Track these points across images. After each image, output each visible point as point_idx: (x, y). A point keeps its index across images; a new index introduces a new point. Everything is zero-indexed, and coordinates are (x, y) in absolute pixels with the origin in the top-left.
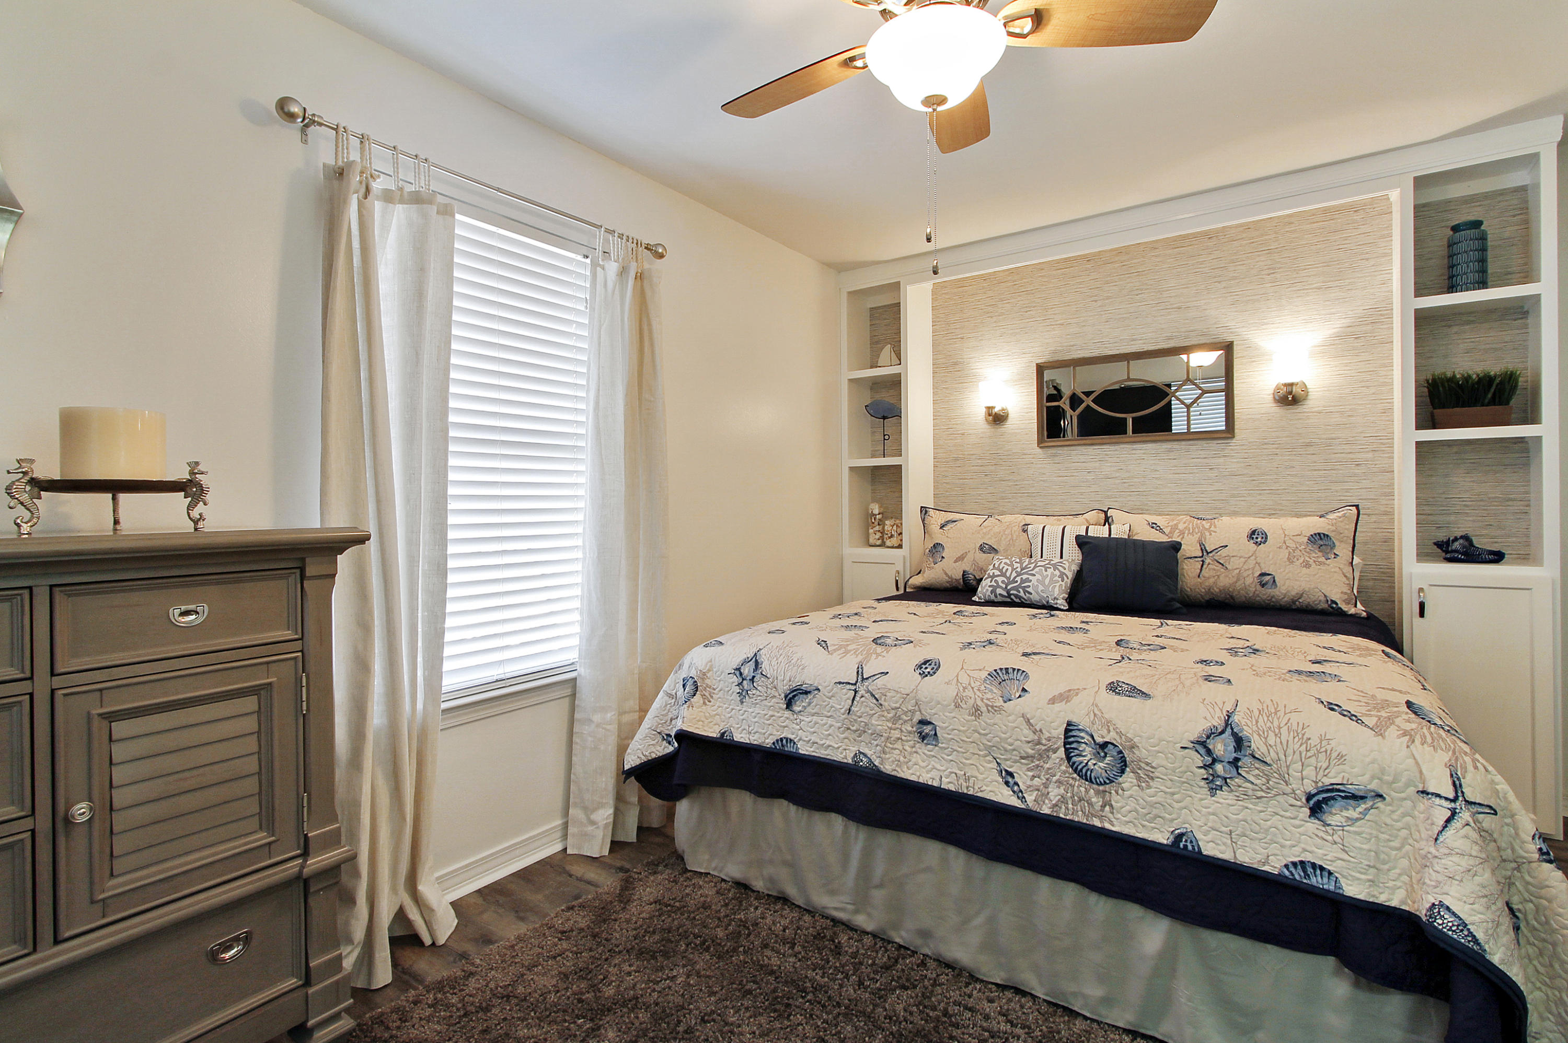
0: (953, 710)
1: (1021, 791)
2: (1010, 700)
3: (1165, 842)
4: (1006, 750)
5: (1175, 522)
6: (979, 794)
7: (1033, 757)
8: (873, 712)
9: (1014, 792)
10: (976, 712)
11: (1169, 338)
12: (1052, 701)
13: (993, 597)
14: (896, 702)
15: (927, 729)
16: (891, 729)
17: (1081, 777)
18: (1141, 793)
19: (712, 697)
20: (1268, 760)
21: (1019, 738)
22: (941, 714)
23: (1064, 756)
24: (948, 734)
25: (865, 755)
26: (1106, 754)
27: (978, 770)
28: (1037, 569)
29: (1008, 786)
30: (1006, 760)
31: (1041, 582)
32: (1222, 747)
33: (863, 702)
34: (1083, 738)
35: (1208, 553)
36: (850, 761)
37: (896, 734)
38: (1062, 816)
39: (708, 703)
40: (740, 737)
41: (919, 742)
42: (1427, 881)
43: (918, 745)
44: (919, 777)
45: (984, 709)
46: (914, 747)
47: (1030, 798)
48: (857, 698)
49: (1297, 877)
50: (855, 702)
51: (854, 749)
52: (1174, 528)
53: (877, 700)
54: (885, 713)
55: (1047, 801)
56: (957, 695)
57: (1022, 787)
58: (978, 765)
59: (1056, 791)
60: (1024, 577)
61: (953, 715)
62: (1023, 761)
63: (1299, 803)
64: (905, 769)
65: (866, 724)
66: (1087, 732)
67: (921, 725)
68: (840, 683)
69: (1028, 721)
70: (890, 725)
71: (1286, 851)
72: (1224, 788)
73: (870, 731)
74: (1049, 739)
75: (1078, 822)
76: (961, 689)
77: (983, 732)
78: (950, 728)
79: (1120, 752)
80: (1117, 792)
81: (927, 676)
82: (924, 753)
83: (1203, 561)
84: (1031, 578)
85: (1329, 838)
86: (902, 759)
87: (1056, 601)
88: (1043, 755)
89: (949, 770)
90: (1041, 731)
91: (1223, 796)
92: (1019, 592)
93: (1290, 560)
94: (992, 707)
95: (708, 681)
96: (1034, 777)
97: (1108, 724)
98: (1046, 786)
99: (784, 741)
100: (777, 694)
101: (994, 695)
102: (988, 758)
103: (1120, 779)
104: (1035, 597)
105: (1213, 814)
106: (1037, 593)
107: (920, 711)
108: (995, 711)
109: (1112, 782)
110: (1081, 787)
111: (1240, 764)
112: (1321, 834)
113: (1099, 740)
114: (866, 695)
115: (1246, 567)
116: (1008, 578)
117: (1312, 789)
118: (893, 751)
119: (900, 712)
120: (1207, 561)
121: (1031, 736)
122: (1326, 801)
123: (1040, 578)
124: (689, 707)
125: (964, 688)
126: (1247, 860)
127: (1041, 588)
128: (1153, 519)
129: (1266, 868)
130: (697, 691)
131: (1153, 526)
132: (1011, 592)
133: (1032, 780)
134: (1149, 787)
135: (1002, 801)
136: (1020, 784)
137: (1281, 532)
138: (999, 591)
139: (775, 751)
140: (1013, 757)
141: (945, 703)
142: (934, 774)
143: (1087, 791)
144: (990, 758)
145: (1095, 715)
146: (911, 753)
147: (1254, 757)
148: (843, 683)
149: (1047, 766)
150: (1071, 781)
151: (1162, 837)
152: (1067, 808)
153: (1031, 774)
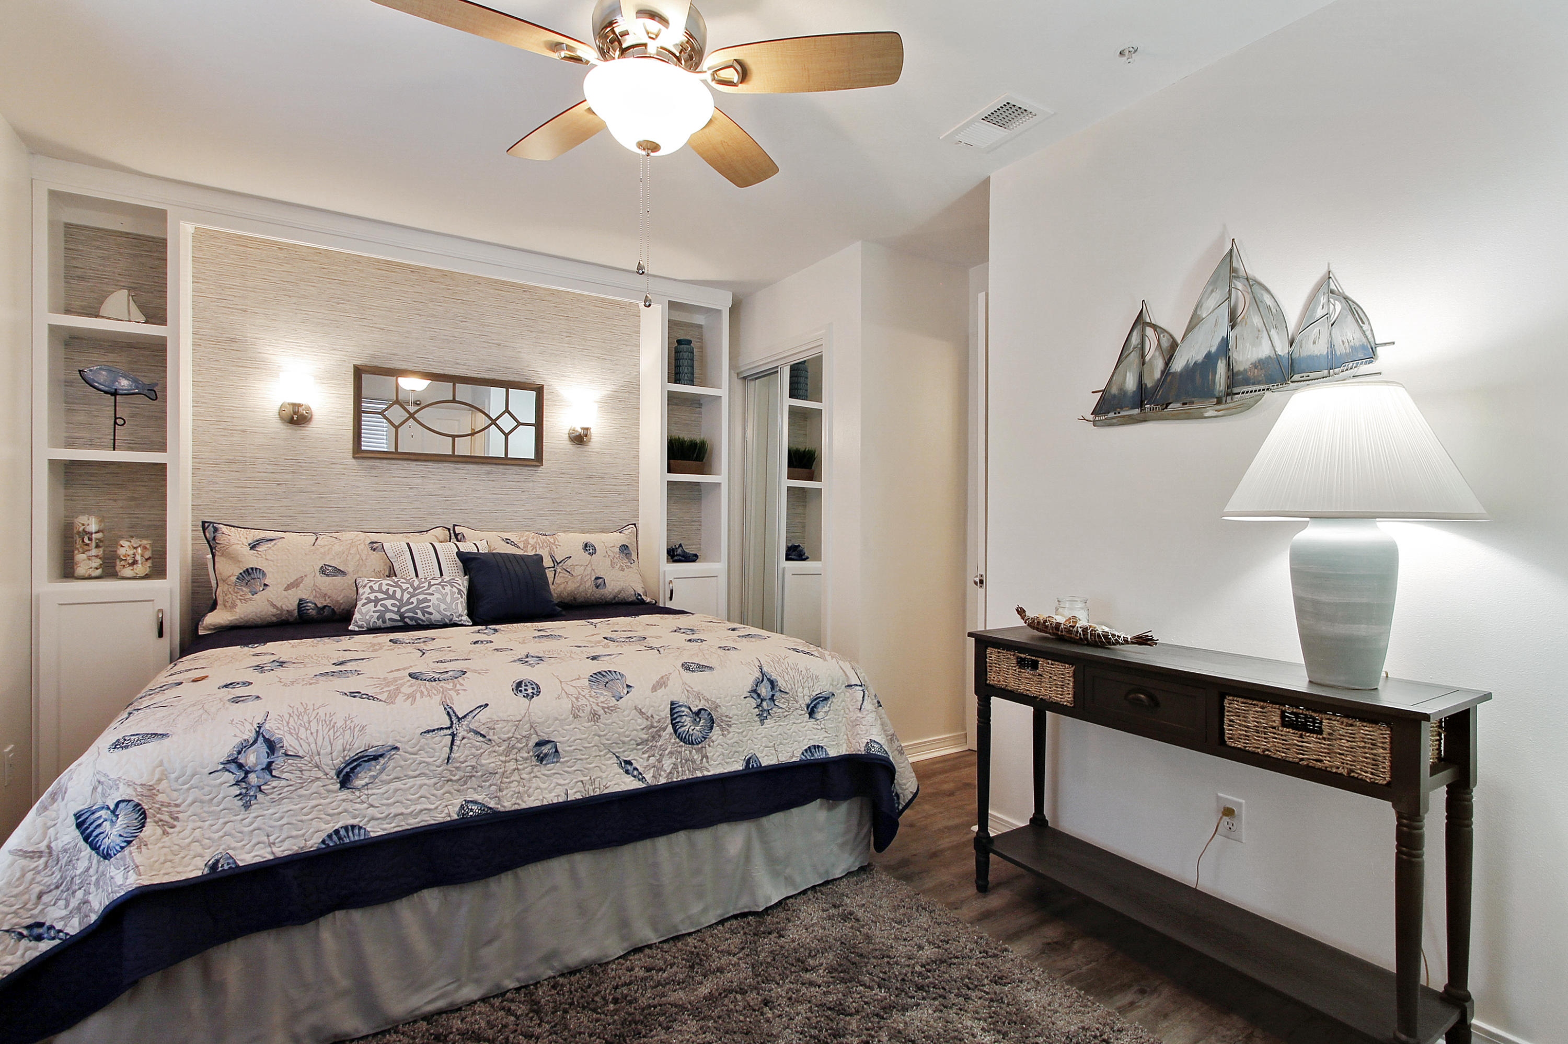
0: (573, 722)
1: (640, 774)
2: (621, 698)
3: (741, 768)
4: (624, 743)
5: (525, 538)
6: (606, 791)
7: (647, 740)
8: (482, 751)
9: (634, 776)
10: (595, 717)
11: (490, 370)
12: (654, 689)
13: (380, 623)
14: (509, 732)
15: (545, 749)
16: (505, 762)
17: (685, 743)
18: (725, 740)
19: (176, 819)
20: (787, 690)
21: (635, 728)
22: (560, 729)
23: (672, 731)
24: (570, 746)
25: (475, 802)
26: (700, 718)
27: (601, 770)
28: (433, 588)
29: (628, 774)
30: (624, 751)
31: (443, 600)
32: (764, 690)
33: (465, 745)
34: (683, 711)
35: (558, 564)
36: (456, 817)
37: (512, 765)
38: (675, 780)
39: (170, 830)
40: (246, 857)
41: (536, 766)
42: (860, 732)
43: (536, 769)
44: (543, 800)
45: (601, 712)
46: (532, 772)
47: (649, 776)
48: (457, 742)
49: (808, 758)
50: (455, 748)
51: (458, 801)
52: (526, 542)
53: (484, 736)
54: (497, 748)
55: (662, 773)
56: (573, 706)
57: (641, 770)
58: (600, 765)
59: (669, 762)
60: (421, 597)
61: (572, 726)
62: (639, 747)
63: (804, 712)
64: (526, 798)
65: (473, 767)
66: (685, 706)
67: (538, 748)
68: (428, 731)
69: (641, 713)
70: (503, 758)
71: (801, 744)
72: (768, 717)
73: (479, 774)
74: (659, 721)
75: (687, 779)
76: (574, 700)
77: (602, 733)
78: (572, 739)
79: (710, 714)
80: (709, 746)
81: (533, 697)
82: (544, 775)
83: (555, 571)
84: (429, 597)
85: (819, 727)
86: (521, 789)
87: (460, 618)
88: (656, 736)
89: (574, 781)
90: (652, 716)
91: (769, 722)
92: (417, 614)
93: (612, 565)
94: (608, 708)
95: (161, 798)
96: (649, 757)
97: (698, 696)
98: (659, 761)
99: (342, 832)
100: (320, 774)
101: (605, 696)
102: (608, 756)
103: (711, 734)
104: (436, 617)
105: (764, 737)
106: (439, 612)
107: (537, 733)
108: (612, 710)
109: (705, 738)
110: (686, 750)
111: (775, 698)
112: (815, 726)
113: (695, 709)
114: (469, 735)
115: (586, 573)
116: (401, 600)
117: (808, 701)
118: (511, 785)
119: (513, 741)
120: (559, 570)
121: (646, 723)
122: (815, 706)
123: (441, 597)
124: (139, 848)
125: (577, 699)
126: (784, 759)
127: (443, 606)
128: (506, 535)
129: (794, 759)
130: (145, 818)
131: (507, 541)
132: (406, 615)
133: (648, 760)
134: (729, 733)
135: (626, 789)
136: (638, 767)
137: (602, 544)
138: (389, 615)
139: (328, 850)
140: (631, 747)
141: (563, 717)
142: (560, 791)
143: (690, 752)
144: (610, 755)
145: (687, 691)
146: (530, 780)
147: (781, 691)
148: (434, 730)
149: (660, 743)
150: (679, 749)
151: (739, 766)
152: (678, 772)
153: (646, 756)
